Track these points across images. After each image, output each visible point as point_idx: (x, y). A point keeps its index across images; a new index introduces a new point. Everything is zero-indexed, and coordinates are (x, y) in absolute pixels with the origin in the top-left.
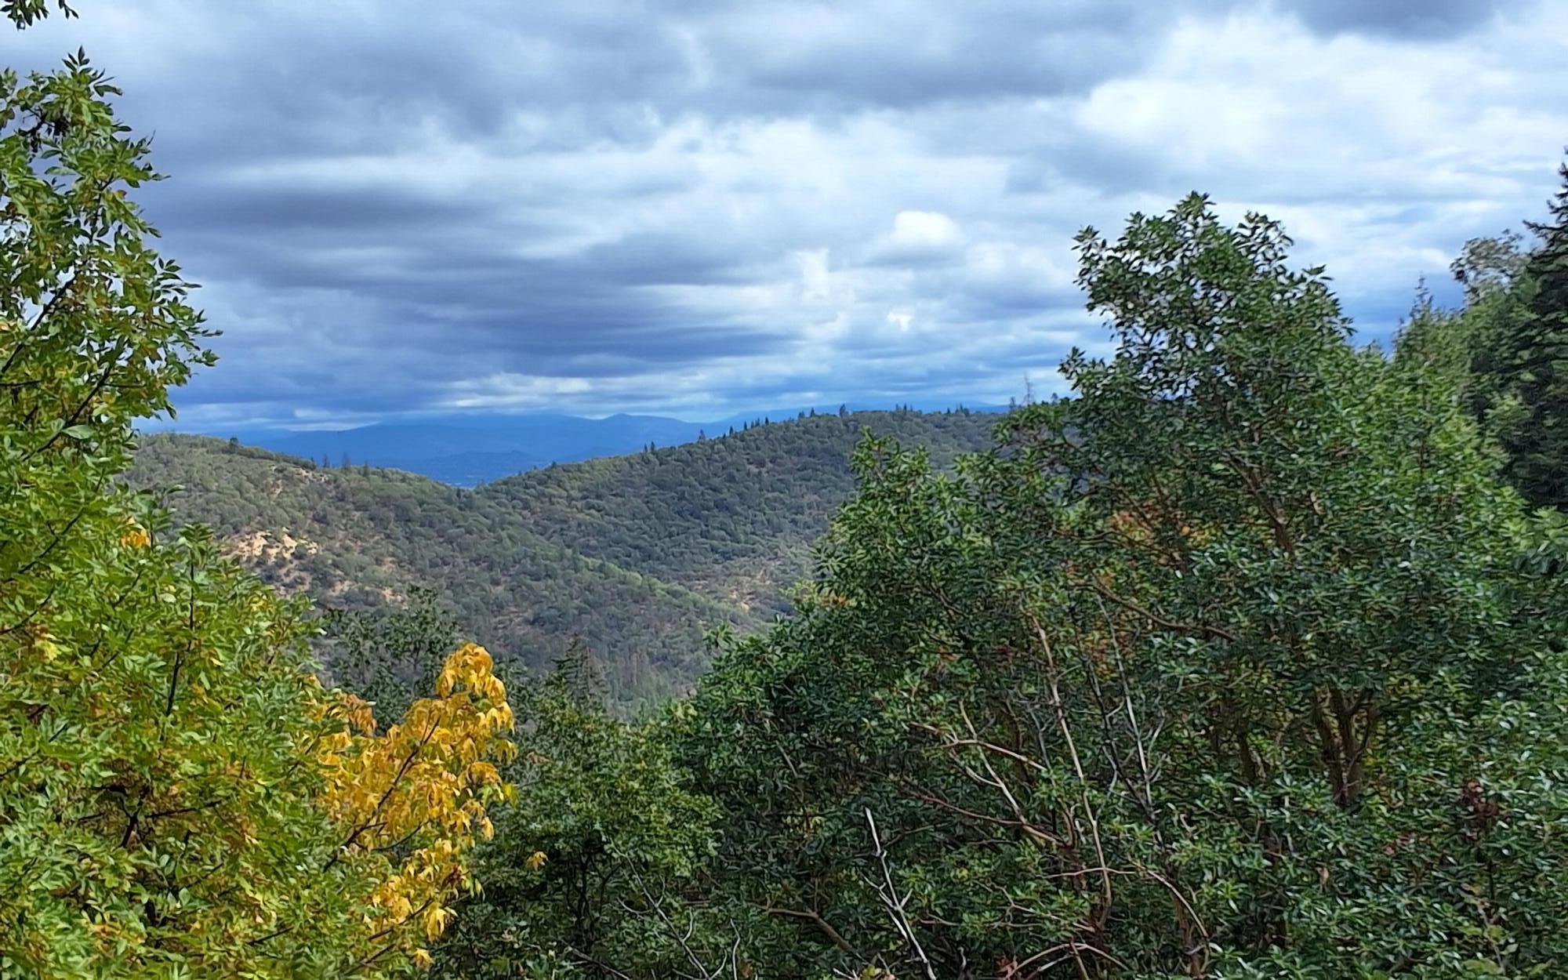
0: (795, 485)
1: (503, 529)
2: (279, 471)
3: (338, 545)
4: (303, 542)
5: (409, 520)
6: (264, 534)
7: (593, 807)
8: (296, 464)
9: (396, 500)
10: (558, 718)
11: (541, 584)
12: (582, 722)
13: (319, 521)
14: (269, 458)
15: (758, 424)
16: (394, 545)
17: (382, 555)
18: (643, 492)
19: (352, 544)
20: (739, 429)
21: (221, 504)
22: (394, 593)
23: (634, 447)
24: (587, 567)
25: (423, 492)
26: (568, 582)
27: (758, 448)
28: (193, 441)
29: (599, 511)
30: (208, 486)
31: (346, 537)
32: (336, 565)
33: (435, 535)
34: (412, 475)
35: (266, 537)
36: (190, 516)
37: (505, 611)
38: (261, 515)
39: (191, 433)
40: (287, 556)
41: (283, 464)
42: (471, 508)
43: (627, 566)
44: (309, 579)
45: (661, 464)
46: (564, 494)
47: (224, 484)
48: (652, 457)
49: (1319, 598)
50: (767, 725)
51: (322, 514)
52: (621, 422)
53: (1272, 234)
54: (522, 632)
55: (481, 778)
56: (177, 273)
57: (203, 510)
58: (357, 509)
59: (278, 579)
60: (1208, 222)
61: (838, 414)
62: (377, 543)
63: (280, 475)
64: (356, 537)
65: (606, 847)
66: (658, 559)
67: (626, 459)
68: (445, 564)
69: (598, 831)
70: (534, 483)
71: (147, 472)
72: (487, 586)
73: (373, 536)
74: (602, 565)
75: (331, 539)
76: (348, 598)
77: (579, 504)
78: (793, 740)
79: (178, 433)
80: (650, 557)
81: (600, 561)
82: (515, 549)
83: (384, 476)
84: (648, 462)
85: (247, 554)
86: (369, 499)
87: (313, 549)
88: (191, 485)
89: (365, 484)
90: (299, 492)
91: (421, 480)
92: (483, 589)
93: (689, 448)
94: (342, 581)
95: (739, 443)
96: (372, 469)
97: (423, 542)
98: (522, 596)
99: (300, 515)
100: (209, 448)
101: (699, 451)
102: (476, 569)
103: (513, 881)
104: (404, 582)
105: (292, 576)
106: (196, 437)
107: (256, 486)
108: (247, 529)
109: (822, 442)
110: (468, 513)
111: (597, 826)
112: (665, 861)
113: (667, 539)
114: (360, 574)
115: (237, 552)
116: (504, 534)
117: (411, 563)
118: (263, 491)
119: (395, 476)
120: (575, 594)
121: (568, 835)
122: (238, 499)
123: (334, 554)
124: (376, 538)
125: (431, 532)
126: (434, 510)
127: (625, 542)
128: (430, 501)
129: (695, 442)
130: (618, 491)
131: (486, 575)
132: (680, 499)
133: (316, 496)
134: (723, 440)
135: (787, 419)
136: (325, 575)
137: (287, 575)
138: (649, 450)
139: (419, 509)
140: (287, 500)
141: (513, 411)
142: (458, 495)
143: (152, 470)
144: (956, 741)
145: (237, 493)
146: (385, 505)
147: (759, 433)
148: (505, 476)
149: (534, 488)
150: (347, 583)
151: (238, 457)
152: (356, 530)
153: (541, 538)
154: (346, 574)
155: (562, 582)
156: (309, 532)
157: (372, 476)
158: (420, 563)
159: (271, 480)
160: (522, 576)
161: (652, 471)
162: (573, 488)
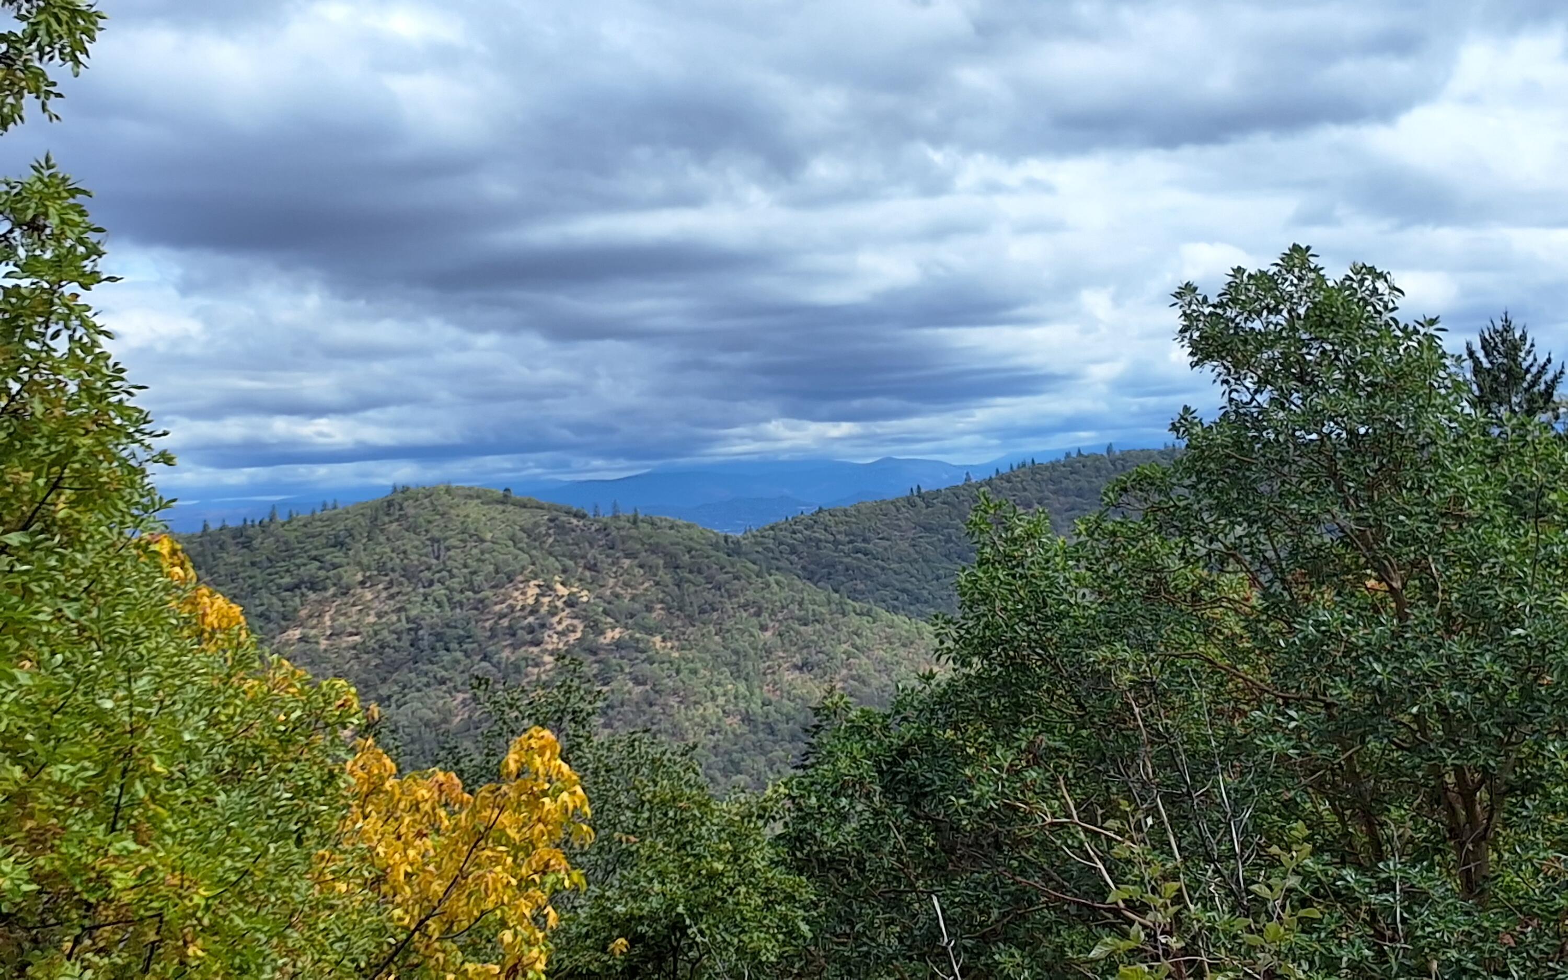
0: (1062, 526)
1: (770, 575)
2: (551, 520)
3: (608, 592)
4: (575, 590)
5: (677, 567)
6: (536, 582)
7: (677, 888)
8: (568, 513)
9: (665, 547)
10: (648, 796)
11: (809, 629)
12: (674, 799)
13: (589, 569)
14: (541, 507)
15: (1024, 465)
16: (664, 592)
17: (652, 602)
18: (910, 534)
19: (622, 592)
20: (1005, 470)
21: (495, 554)
22: (664, 640)
23: (899, 490)
24: (855, 611)
25: (691, 539)
26: (836, 627)
27: (1025, 490)
28: (468, 492)
29: (866, 555)
30: (482, 535)
31: (616, 585)
32: (606, 613)
33: (703, 581)
34: (680, 522)
35: (539, 586)
36: (465, 566)
37: (773, 656)
38: (534, 564)
39: (466, 485)
40: (559, 604)
41: (555, 513)
42: (739, 554)
43: (895, 610)
44: (580, 627)
45: (928, 507)
46: (831, 538)
47: (498, 534)
48: (918, 500)
49: (1425, 668)
50: (876, 799)
51: (592, 562)
52: (887, 466)
53: (1381, 286)
54: (790, 678)
55: (547, 865)
56: (123, 375)
57: (479, 560)
58: (627, 556)
59: (551, 627)
60: (1312, 275)
61: (1105, 454)
62: (646, 590)
63: (552, 525)
64: (626, 585)
65: (689, 931)
66: (926, 602)
67: (892, 503)
68: (714, 610)
69: (682, 915)
70: (801, 528)
71: (424, 524)
72: (756, 632)
73: (643, 583)
74: (870, 610)
75: (602, 586)
76: (618, 645)
77: (846, 548)
78: (900, 815)
79: (454, 485)
80: (918, 600)
81: (867, 606)
82: (783, 594)
83: (653, 524)
84: (914, 505)
85: (521, 603)
86: (638, 546)
87: (585, 596)
88: (466, 536)
89: (634, 532)
90: (571, 541)
91: (688, 527)
92: (752, 635)
93: (954, 490)
94: (613, 628)
95: (1005, 484)
96: (641, 516)
97: (692, 589)
98: (791, 641)
99: (571, 563)
100: (484, 499)
101: (965, 493)
102: (745, 615)
103: (594, 967)
104: (673, 629)
105: (564, 624)
106: (470, 489)
107: (529, 536)
108: (520, 578)
109: (1089, 482)
110: (735, 559)
111: (680, 909)
112: (752, 945)
113: (935, 582)
114: (630, 621)
115: (511, 601)
116: (771, 579)
117: (680, 609)
118: (535, 540)
119: (664, 523)
120: (843, 638)
121: (653, 917)
122: (512, 548)
123: (605, 601)
124: (646, 585)
125: (700, 579)
126: (701, 556)
127: (893, 586)
128: (698, 547)
129: (960, 484)
130: (885, 534)
131: (754, 621)
132: (946, 542)
133: (587, 544)
134: (989, 482)
135: (1053, 459)
136: (596, 622)
137: (559, 623)
138: (915, 493)
139: (687, 556)
140: (557, 549)
141: (784, 457)
142: (726, 541)
143: (429, 522)
144: (1049, 820)
145: (510, 543)
146: (653, 552)
147: (1024, 473)
148: (772, 521)
149: (801, 532)
150: (618, 630)
151: (511, 508)
152: (626, 577)
153: (809, 583)
154: (617, 621)
155: (830, 628)
156: (580, 580)
157: (640, 524)
158: (689, 609)
159: (543, 530)
160: (790, 621)
161: (918, 513)
162: (839, 533)
